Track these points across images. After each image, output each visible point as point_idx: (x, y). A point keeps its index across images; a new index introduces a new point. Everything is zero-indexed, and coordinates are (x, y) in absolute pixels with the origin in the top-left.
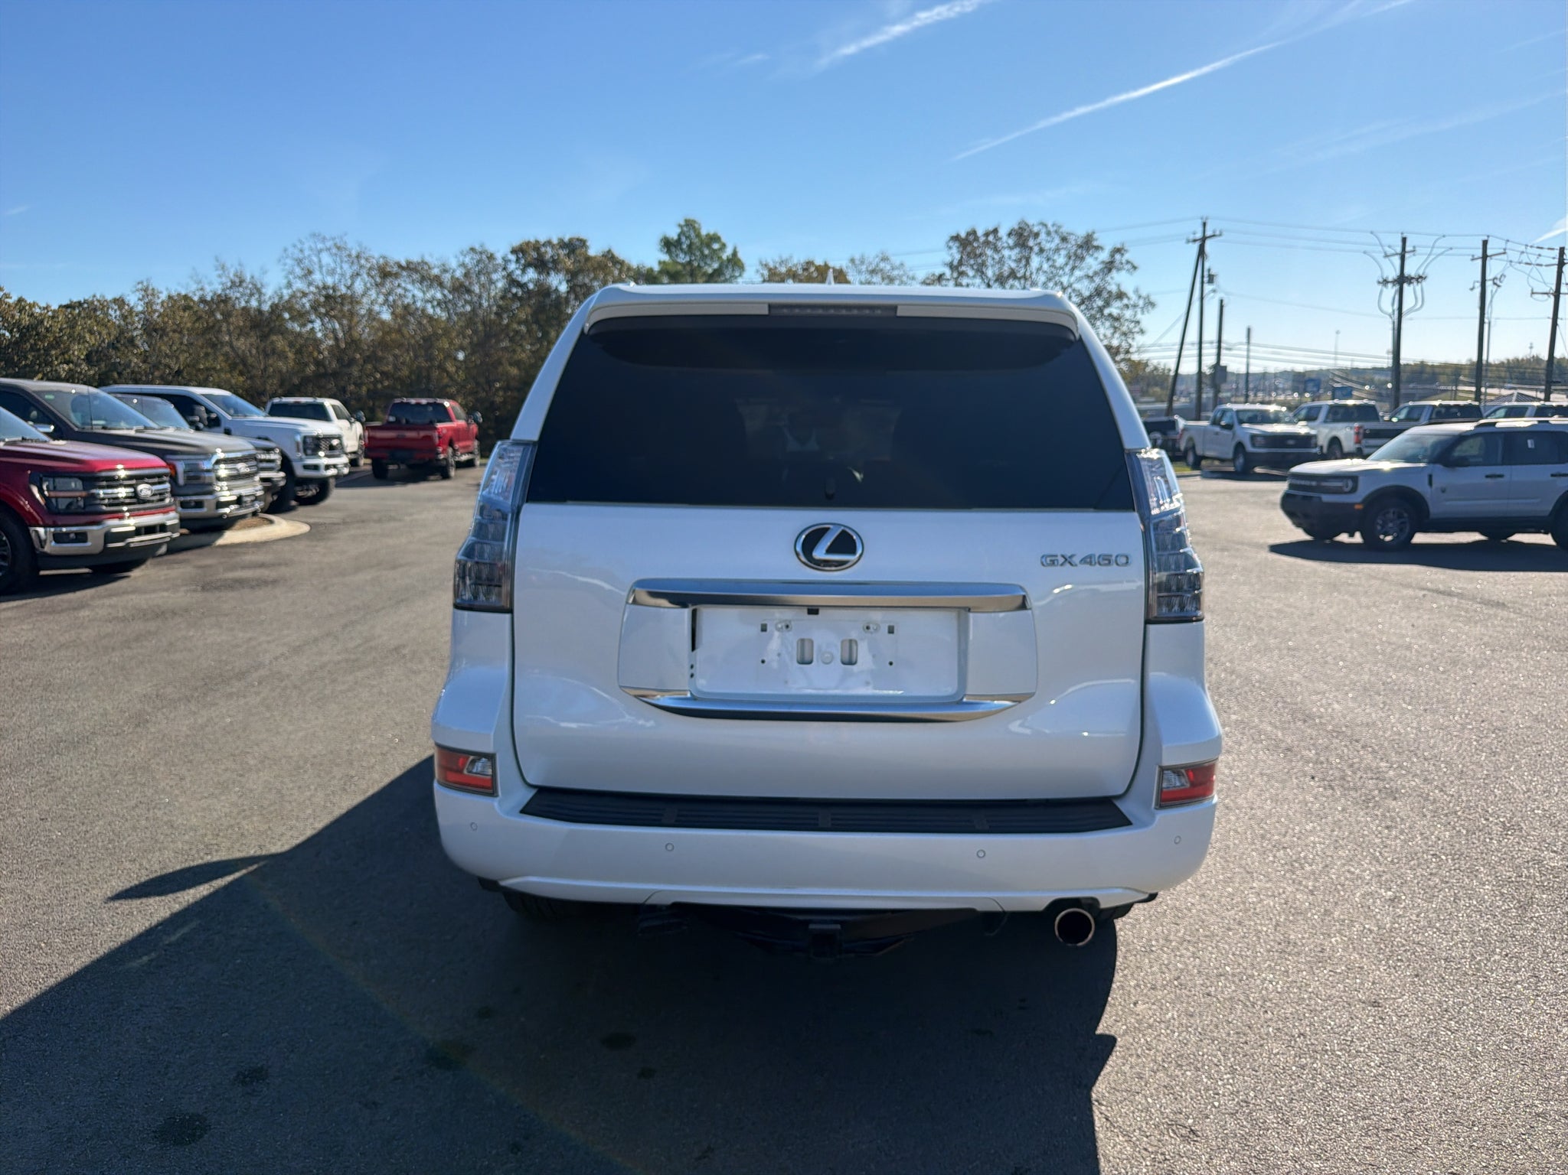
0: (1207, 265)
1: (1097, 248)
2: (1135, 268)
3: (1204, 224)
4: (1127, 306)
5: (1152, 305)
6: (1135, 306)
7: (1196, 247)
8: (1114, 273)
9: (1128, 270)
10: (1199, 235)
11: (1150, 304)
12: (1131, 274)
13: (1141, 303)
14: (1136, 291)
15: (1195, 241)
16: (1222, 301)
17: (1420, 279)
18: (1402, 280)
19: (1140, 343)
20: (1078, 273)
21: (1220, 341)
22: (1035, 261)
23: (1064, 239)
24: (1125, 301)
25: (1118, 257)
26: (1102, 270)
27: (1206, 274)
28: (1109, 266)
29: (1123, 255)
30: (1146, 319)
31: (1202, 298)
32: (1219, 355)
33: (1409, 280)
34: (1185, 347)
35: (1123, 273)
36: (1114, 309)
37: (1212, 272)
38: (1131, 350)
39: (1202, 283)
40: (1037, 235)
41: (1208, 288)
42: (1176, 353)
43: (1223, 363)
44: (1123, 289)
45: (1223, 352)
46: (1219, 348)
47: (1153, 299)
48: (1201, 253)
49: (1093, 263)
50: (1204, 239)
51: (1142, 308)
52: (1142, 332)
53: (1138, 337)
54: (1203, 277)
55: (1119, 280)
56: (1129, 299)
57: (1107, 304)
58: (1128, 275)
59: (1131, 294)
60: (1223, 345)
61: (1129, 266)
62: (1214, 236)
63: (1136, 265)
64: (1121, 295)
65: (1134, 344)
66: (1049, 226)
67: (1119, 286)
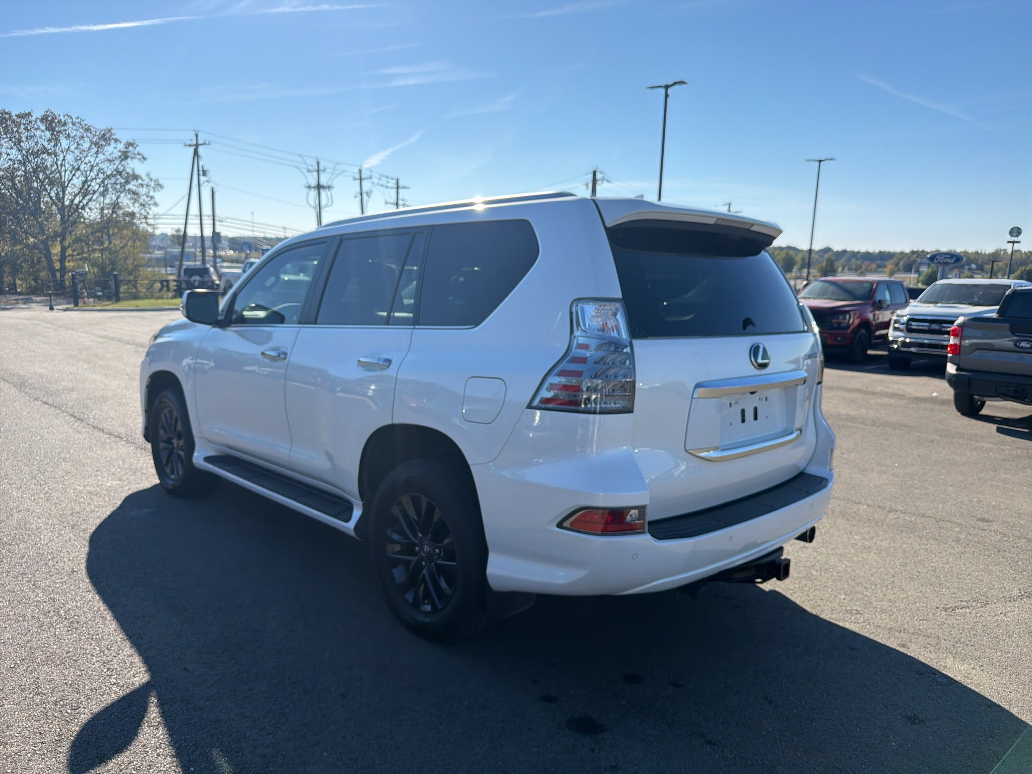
0: (201, 163)
1: (116, 140)
2: (144, 158)
3: (197, 135)
4: (142, 185)
5: (161, 186)
6: (147, 186)
7: (192, 149)
8: (129, 160)
9: (140, 159)
10: (194, 142)
11: (159, 186)
12: (142, 163)
13: (152, 184)
14: (148, 175)
15: (190, 146)
16: (212, 189)
17: (329, 187)
18: (319, 187)
19: (155, 213)
20: (101, 156)
21: (214, 216)
22: (64, 143)
23: (88, 130)
24: (140, 181)
25: (131, 148)
26: (120, 157)
27: (201, 169)
28: (125, 156)
29: (135, 148)
30: (158, 196)
31: (199, 186)
32: (214, 224)
33: (323, 187)
34: (190, 217)
35: (136, 161)
36: (131, 186)
37: (205, 169)
38: (150, 216)
39: (199, 175)
40: (65, 124)
41: (203, 179)
42: (184, 221)
43: (218, 230)
44: (137, 172)
45: (217, 223)
46: (214, 220)
47: (161, 182)
48: (196, 153)
49: (113, 150)
50: (197, 145)
51: (154, 188)
52: (156, 204)
53: (154, 208)
54: (198, 171)
55: (132, 165)
56: (142, 180)
57: (127, 182)
58: (139, 163)
59: (144, 177)
60: (216, 218)
61: (140, 157)
62: (204, 144)
63: (145, 156)
64: (136, 177)
65: (151, 212)
66: (74, 118)
67: (133, 170)
